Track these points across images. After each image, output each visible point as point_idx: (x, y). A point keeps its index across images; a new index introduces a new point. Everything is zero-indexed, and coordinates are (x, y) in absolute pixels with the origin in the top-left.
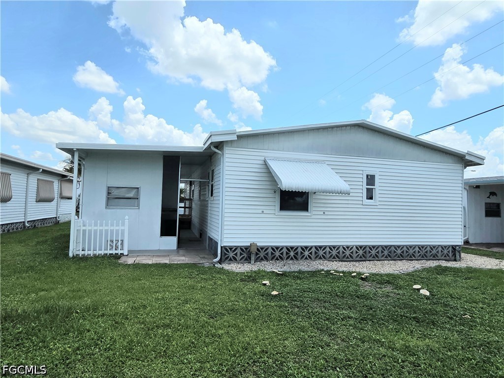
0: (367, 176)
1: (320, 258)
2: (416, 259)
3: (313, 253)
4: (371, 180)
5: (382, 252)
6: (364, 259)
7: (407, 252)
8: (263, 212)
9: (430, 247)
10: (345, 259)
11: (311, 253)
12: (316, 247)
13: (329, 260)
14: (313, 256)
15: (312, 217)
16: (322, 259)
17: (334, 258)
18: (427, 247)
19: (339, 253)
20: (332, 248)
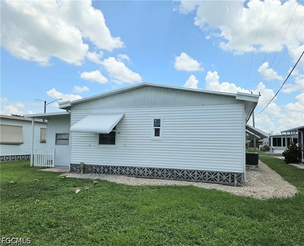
0: (154, 120)
1: (123, 174)
2: (195, 181)
3: (119, 171)
4: (157, 123)
5: (167, 174)
6: (153, 177)
7: (187, 175)
8: (90, 145)
9: (209, 173)
10: (139, 176)
11: (117, 171)
12: (120, 167)
13: (129, 176)
14: (119, 172)
15: (118, 148)
16: (124, 175)
17: (132, 175)
18: (205, 173)
19: (135, 171)
20: (131, 168)
